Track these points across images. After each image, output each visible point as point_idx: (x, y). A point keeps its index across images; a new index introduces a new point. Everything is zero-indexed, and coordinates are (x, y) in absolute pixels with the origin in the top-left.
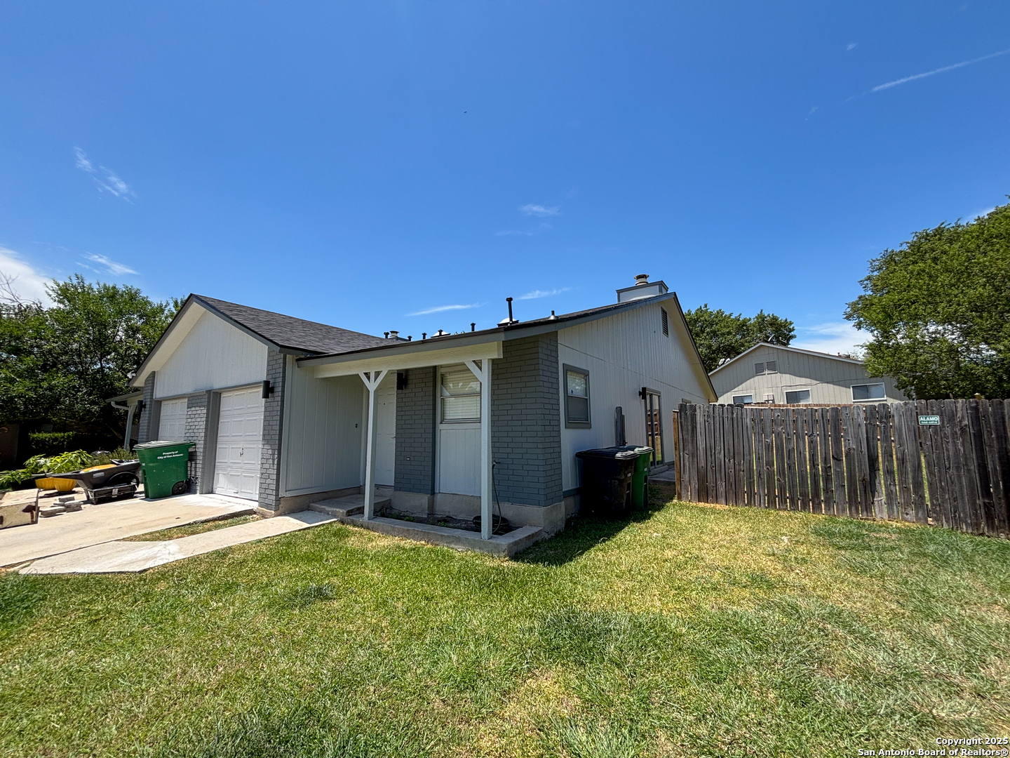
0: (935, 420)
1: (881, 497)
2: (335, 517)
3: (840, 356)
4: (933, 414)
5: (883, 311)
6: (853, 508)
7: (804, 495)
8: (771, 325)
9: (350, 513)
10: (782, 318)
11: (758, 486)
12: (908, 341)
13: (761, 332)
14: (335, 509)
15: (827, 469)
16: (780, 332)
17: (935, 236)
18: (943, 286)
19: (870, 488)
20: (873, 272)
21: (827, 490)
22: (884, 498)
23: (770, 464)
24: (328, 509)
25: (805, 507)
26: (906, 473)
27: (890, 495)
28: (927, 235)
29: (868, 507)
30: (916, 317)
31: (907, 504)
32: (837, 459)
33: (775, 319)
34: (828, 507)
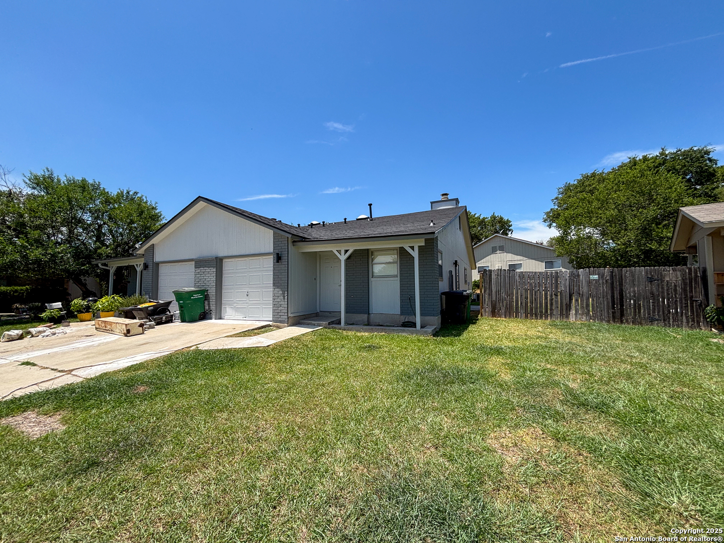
0: (596, 277)
1: (573, 312)
2: (320, 326)
3: (537, 243)
4: (596, 274)
5: (565, 220)
6: (561, 317)
7: (541, 312)
8: (499, 222)
9: (329, 324)
10: (506, 218)
11: (521, 309)
12: (576, 237)
13: (493, 226)
14: (319, 322)
15: (551, 300)
16: (503, 226)
17: (592, 177)
18: (595, 208)
19: (569, 307)
20: (559, 195)
21: (551, 309)
22: (574, 312)
23: (526, 298)
24: (313, 322)
25: (541, 318)
26: (584, 301)
27: (576, 311)
28: (588, 176)
29: (567, 316)
30: (580, 224)
31: (583, 314)
32: (556, 295)
33: (501, 218)
34: (551, 318)
